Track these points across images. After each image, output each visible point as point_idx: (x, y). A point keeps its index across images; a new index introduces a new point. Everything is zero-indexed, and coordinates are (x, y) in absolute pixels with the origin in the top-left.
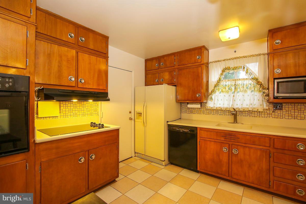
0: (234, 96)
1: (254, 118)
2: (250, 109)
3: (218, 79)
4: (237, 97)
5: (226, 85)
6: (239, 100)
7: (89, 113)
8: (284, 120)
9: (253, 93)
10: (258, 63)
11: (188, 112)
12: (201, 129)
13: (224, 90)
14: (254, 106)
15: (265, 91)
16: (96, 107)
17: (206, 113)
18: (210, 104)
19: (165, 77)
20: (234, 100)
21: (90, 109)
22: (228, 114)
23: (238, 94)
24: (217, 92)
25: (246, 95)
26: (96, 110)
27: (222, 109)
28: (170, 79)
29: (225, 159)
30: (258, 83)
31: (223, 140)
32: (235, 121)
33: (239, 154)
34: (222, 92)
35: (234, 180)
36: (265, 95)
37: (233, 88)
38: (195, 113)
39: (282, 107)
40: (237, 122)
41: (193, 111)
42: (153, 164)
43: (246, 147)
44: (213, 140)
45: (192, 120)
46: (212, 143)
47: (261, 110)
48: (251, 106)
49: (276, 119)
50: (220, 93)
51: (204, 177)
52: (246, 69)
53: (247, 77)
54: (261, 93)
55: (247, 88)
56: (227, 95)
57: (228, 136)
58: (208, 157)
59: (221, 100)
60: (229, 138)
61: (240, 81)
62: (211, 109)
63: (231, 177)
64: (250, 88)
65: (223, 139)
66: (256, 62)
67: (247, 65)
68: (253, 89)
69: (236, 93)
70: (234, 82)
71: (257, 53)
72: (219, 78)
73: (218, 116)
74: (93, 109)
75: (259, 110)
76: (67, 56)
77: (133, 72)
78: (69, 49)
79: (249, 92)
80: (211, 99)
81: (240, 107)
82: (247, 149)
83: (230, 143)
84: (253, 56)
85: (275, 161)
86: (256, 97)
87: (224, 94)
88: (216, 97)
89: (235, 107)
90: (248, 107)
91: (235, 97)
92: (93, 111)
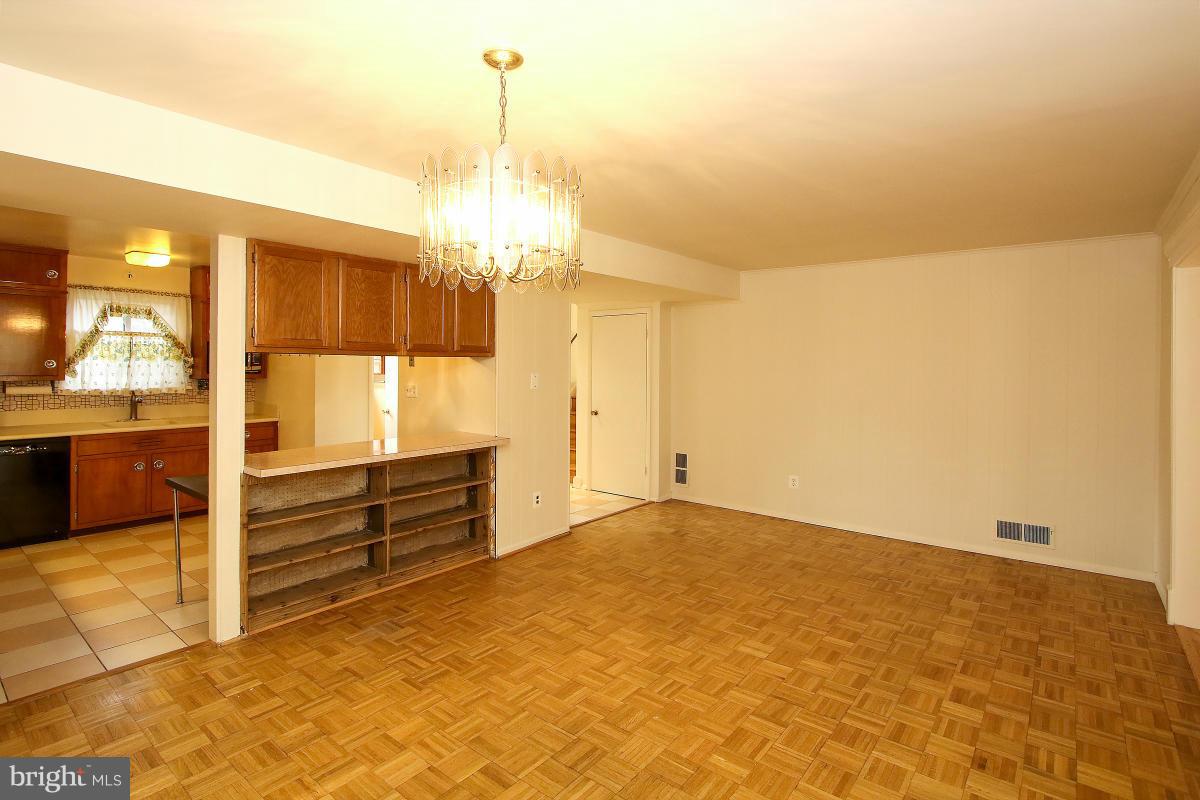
0: (129, 366)
1: (166, 405)
2: (165, 392)
3: (93, 328)
4: (136, 368)
5: (109, 343)
6: (140, 373)
9: (167, 362)
12: (81, 438)
14: (170, 386)
15: (189, 360)
17: (51, 406)
18: (72, 384)
20: (129, 375)
22: (112, 403)
23: (138, 363)
24: (88, 359)
25: (153, 364)
27: (104, 393)
29: (137, 484)
30: (177, 344)
31: (136, 450)
32: (134, 414)
33: (166, 468)
34: (100, 358)
35: (156, 515)
36: (187, 365)
37: (127, 349)
38: (13, 407)
39: (208, 384)
40: (136, 418)
41: (7, 403)
44: (112, 455)
46: (111, 461)
48: (166, 386)
50: (96, 358)
52: (152, 316)
53: (155, 332)
54: (182, 363)
55: (156, 352)
56: (114, 365)
57: (144, 441)
58: (100, 492)
59: (101, 374)
60: (147, 444)
61: (142, 338)
63: (151, 512)
64: (162, 354)
67: (156, 308)
68: (167, 355)
69: (133, 359)
70: (128, 337)
71: (174, 292)
72: (96, 327)
75: (179, 392)
79: (159, 359)
80: (74, 371)
81: (144, 388)
82: (179, 456)
83: (150, 452)
84: (167, 294)
86: (172, 369)
87: (106, 361)
88: (86, 367)
89: (134, 387)
90: (156, 387)
91: (131, 369)
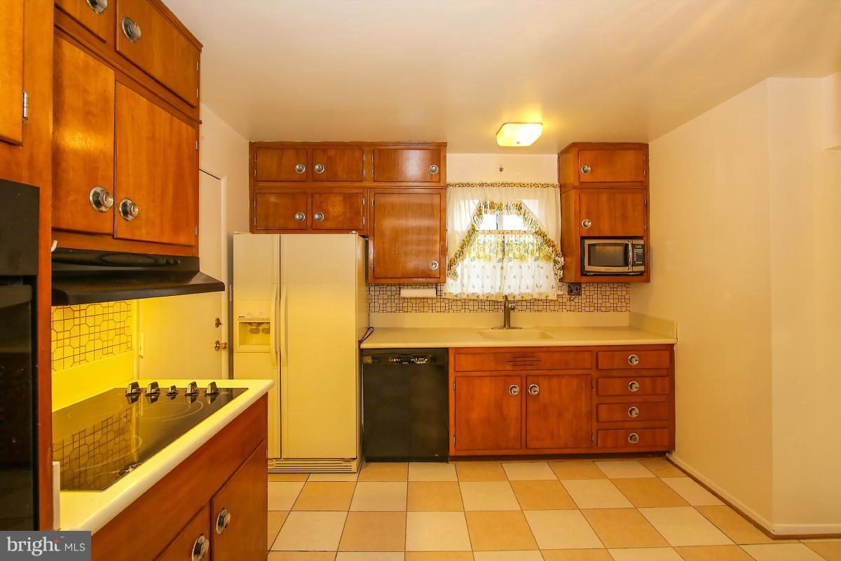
0: (502, 268)
1: (537, 313)
2: (536, 296)
3: (470, 227)
4: (509, 270)
5: (484, 243)
6: (512, 275)
7: (99, 345)
8: (583, 314)
9: (537, 262)
10: (537, 201)
11: (389, 309)
12: (459, 351)
13: (481, 254)
14: (541, 291)
15: (559, 259)
16: (124, 316)
17: (438, 309)
18: (452, 287)
19: (331, 209)
20: (503, 278)
21: (104, 326)
22: (488, 308)
23: (511, 264)
24: (467, 261)
25: (524, 265)
26: (121, 331)
27: (481, 298)
28: (349, 215)
29: (513, 410)
30: (547, 242)
31: (511, 369)
32: (507, 323)
33: (541, 395)
34: (477, 259)
35: (532, 452)
36: (557, 267)
37: (500, 248)
38: (410, 309)
39: (580, 289)
40: (510, 327)
41: (405, 305)
42: (313, 478)
43: (563, 376)
44: (487, 373)
45: (401, 329)
46: (487, 380)
47: (553, 297)
48: (537, 290)
49: (572, 313)
50: (473, 259)
51: (467, 468)
52: (523, 211)
53: (526, 229)
54: (553, 263)
55: (527, 251)
56: (489, 266)
57: (519, 359)
58: (476, 415)
59: (478, 276)
60: (522, 363)
61: (514, 237)
62: (455, 298)
63: (526, 447)
64: (532, 254)
65: (509, 367)
66: (535, 198)
67: (525, 202)
68: (538, 255)
69: (505, 260)
70: (501, 236)
71: (543, 182)
72: (473, 226)
73: (485, 314)
74: (112, 325)
75: (550, 298)
76: (85, 91)
77: (223, 182)
78: (93, 62)
79: (530, 260)
80: (455, 274)
81: (516, 293)
82: (555, 381)
83: (524, 373)
84: (536, 185)
85: (599, 394)
86: (542, 271)
87: (482, 262)
88: (465, 269)
89: (506, 292)
90: (529, 291)
91: (504, 271)
92: (112, 334)
